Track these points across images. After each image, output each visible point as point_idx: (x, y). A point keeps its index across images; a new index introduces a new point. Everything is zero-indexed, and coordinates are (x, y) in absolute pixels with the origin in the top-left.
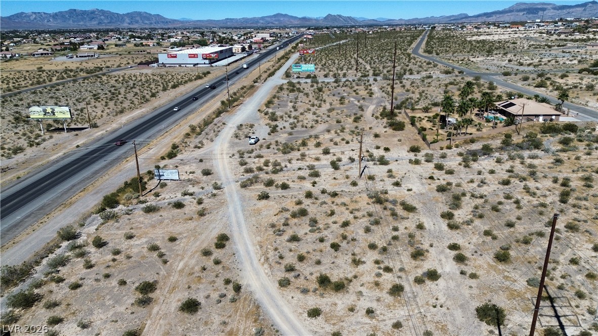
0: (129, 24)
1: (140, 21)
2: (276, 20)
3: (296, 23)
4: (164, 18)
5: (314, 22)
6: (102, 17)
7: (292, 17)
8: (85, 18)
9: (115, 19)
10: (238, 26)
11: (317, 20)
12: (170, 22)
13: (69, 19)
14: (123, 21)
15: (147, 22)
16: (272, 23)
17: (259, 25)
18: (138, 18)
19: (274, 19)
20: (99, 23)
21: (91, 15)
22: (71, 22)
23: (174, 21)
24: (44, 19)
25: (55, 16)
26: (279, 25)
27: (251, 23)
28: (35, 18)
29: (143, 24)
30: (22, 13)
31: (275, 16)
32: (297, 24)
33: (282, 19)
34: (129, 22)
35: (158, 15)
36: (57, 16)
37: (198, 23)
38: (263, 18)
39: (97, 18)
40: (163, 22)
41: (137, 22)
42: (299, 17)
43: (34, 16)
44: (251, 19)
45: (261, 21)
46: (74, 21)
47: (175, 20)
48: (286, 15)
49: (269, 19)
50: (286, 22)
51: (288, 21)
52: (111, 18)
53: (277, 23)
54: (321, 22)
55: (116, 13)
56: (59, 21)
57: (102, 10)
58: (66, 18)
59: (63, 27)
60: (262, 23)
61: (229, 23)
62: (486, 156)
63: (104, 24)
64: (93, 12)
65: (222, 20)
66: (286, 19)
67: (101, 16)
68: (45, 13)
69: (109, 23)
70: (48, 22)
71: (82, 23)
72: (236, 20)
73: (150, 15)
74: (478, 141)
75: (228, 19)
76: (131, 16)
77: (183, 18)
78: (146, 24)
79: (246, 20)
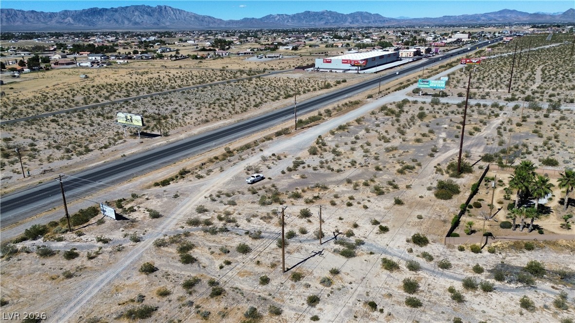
0: (351, 23)
1: (361, 21)
2: (500, 17)
3: (525, 19)
4: (382, 17)
5: (548, 18)
6: (329, 18)
7: (521, 13)
8: (316, 19)
9: (339, 19)
10: (454, 24)
11: (552, 16)
12: (387, 21)
13: (303, 20)
14: (345, 21)
15: (366, 21)
16: (495, 20)
17: (480, 22)
18: (359, 18)
19: (499, 15)
20: (326, 23)
21: (320, 16)
22: (304, 22)
23: (391, 20)
24: (284, 20)
25: (293, 17)
26: (503, 22)
27: (470, 20)
28: (279, 19)
29: (362, 23)
30: (271, 15)
31: (500, 12)
32: (525, 21)
33: (508, 15)
34: (350, 21)
35: (377, 14)
36: (295, 17)
37: (414, 22)
38: (485, 15)
39: (325, 18)
40: (380, 21)
41: (357, 21)
42: (530, 13)
43: (278, 17)
44: (472, 16)
45: (483, 18)
46: (306, 22)
47: (393, 19)
48: (514, 11)
49: (492, 16)
50: (513, 18)
51: (515, 18)
52: (337, 18)
53: (501, 19)
54: (558, 18)
55: (341, 14)
56: (296, 21)
57: (330, 11)
58: (301, 19)
59: (297, 27)
60: (484, 20)
61: (446, 21)
62: (520, 285)
63: (329, 24)
64: (323, 13)
65: (440, 18)
66: (513, 15)
67: (328, 16)
68: (286, 15)
69: (334, 22)
70: (287, 22)
71: (312, 23)
72: (455, 17)
73: (370, 14)
74: (542, 247)
75: (446, 16)
76: (353, 16)
77: (401, 17)
78: (365, 23)
79: (465, 17)
